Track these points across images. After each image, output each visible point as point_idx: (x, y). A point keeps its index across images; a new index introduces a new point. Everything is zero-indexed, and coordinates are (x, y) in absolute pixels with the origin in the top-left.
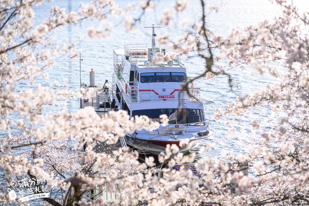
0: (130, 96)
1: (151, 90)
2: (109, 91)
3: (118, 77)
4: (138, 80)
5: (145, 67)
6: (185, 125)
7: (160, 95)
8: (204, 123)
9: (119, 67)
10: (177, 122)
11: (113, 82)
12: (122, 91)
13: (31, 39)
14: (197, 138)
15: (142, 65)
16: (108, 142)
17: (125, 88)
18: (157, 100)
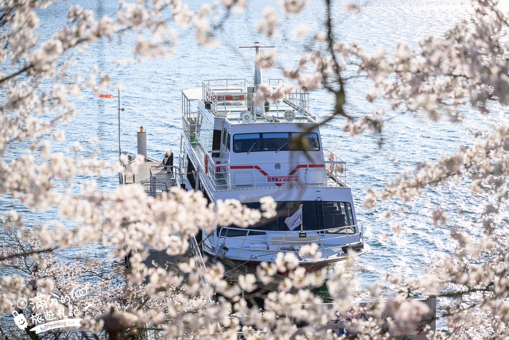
0: (213, 178)
1: (254, 165)
2: (174, 169)
3: (191, 141)
4: (228, 147)
5: (241, 122)
6: (318, 233)
7: (271, 175)
8: (354, 228)
9: (192, 122)
10: (302, 227)
11: (181, 152)
12: (198, 168)
13: (32, 66)
14: (340, 257)
15: (236, 119)
16: (169, 252)
17: (204, 163)
18: (265, 185)
